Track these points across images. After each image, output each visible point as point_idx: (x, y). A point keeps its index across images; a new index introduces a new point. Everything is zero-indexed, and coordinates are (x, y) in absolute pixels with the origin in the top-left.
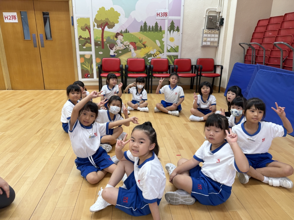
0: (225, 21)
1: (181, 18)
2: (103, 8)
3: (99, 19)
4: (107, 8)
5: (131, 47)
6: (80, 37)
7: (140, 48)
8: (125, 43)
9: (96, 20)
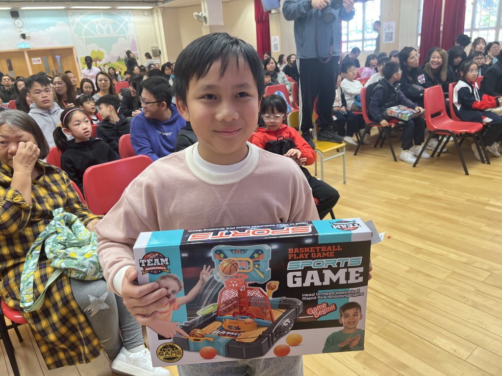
0: (162, 52)
1: (138, 52)
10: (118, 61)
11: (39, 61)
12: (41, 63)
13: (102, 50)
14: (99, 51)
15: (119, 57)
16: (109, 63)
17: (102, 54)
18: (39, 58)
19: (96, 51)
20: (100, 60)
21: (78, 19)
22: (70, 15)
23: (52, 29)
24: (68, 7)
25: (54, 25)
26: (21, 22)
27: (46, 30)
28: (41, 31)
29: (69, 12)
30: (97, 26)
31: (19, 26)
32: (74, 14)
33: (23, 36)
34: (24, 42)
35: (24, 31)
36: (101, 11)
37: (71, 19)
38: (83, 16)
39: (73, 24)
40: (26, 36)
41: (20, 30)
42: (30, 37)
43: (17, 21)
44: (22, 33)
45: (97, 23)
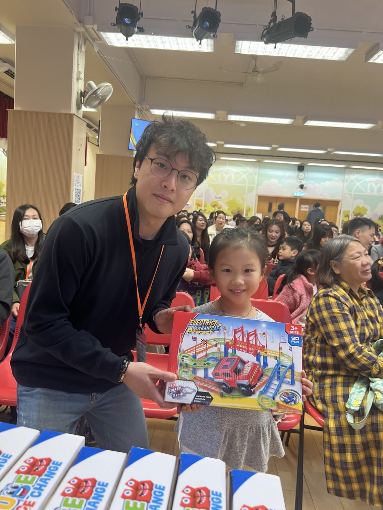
2: (359, 206)
3: (355, 212)
4: (361, 206)
6: (343, 221)
9: (353, 212)
10: (380, 218)
11: (306, 208)
12: (307, 210)
13: (367, 207)
15: (382, 216)
17: (367, 210)
18: (308, 206)
21: (353, 177)
24: (349, 166)
25: (330, 180)
26: (304, 175)
27: (322, 183)
28: (317, 184)
29: (347, 170)
31: (301, 178)
32: (351, 173)
33: (302, 187)
34: (299, 191)
35: (303, 182)
36: (378, 172)
37: (347, 177)
38: (358, 175)
40: (304, 186)
41: (301, 182)
42: (307, 187)
43: (301, 174)
44: (302, 184)
45: (370, 182)
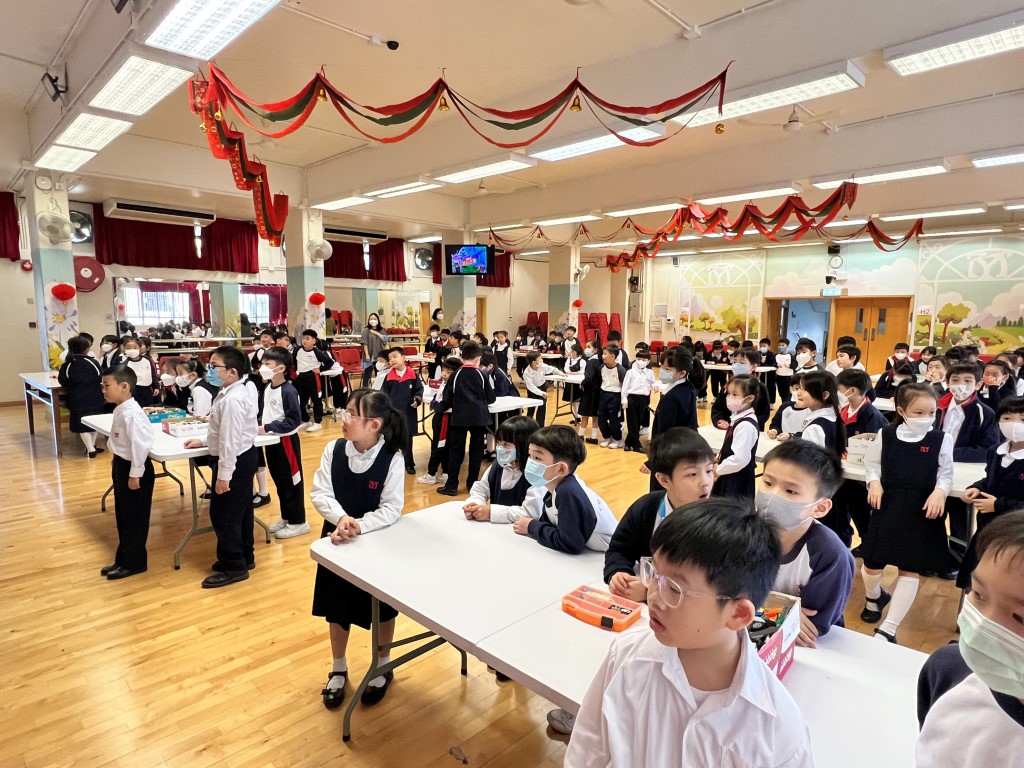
2: (950, 304)
3: (943, 315)
5: (982, 343)
6: (917, 332)
7: (993, 344)
8: (973, 338)
9: (939, 316)
10: (998, 324)
13: (967, 304)
14: (961, 305)
15: (1005, 318)
16: (977, 327)
17: (968, 310)
19: (954, 305)
20: (957, 321)
21: (936, 252)
22: (924, 247)
23: (885, 268)
25: (889, 263)
26: (838, 260)
27: (876, 270)
28: (865, 273)
30: (971, 263)
31: (837, 265)
32: (932, 246)
33: (829, 280)
35: (839, 273)
36: (991, 237)
37: (922, 254)
38: (947, 247)
39: (923, 260)
41: (828, 272)
42: (845, 280)
43: (835, 258)
45: (973, 257)
